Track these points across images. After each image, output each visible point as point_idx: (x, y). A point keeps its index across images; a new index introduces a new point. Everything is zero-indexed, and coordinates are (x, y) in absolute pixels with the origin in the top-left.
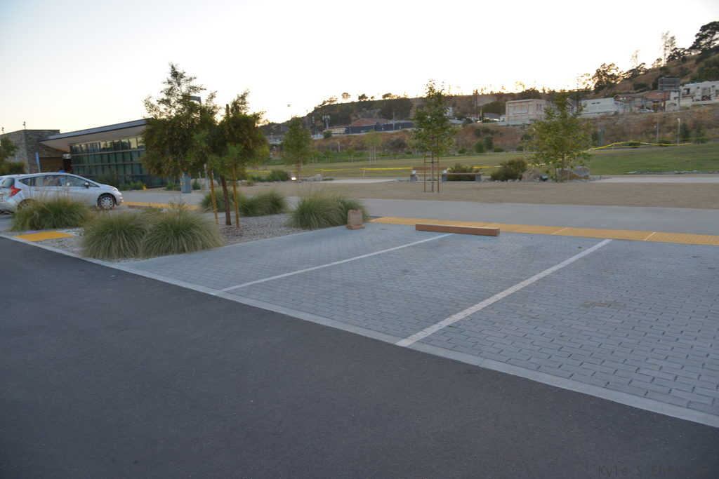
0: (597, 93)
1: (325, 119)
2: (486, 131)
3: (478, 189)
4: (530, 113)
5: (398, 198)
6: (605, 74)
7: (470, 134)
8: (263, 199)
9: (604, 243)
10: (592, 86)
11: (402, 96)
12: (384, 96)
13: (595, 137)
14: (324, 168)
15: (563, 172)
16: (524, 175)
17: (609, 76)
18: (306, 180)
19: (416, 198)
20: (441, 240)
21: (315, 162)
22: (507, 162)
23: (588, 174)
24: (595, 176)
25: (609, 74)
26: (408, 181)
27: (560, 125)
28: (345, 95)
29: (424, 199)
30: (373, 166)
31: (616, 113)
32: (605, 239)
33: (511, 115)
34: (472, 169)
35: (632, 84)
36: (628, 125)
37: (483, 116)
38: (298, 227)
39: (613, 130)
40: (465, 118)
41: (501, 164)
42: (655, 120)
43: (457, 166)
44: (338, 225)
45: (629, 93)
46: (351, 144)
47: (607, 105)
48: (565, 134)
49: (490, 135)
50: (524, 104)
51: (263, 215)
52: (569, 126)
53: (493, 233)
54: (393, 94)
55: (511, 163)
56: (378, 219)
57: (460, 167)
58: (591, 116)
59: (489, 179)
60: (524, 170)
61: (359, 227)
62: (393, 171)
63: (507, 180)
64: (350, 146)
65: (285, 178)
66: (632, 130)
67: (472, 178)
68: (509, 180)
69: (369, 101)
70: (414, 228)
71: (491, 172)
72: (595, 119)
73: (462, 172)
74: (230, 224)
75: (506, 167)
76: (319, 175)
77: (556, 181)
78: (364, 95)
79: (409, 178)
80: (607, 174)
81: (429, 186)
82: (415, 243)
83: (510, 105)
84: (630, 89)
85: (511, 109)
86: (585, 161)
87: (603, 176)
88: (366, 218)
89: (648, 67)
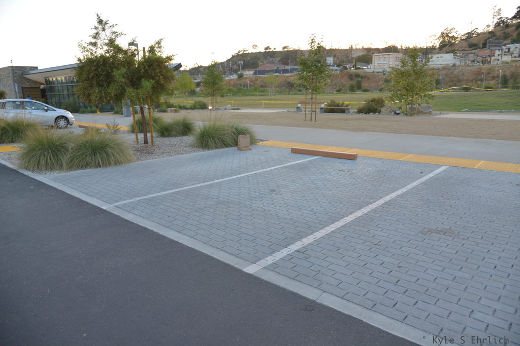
0: (440, 50)
1: (239, 64)
2: (358, 76)
3: (346, 120)
4: (391, 63)
5: (283, 126)
6: (447, 36)
7: (346, 78)
8: (177, 124)
9: (442, 169)
10: (437, 44)
11: (297, 48)
12: (284, 48)
13: (438, 82)
14: (235, 100)
15: (412, 109)
16: (383, 110)
17: (450, 37)
18: (219, 109)
19: (298, 126)
20: (310, 162)
21: (230, 96)
22: (370, 99)
23: (431, 110)
24: (436, 112)
25: (450, 35)
26: (295, 112)
27: (412, 72)
28: (255, 46)
29: (304, 127)
30: (271, 100)
31: (454, 65)
32: (443, 166)
33: (376, 64)
34: (343, 104)
35: (467, 44)
36: (463, 74)
37: (355, 65)
38: (199, 147)
39: (451, 78)
40: (342, 65)
41: (366, 101)
42: (483, 71)
43: (333, 101)
44: (231, 146)
45: (464, 50)
46: (257, 83)
47: (447, 59)
48: (416, 79)
49: (360, 79)
50: (386, 56)
51: (176, 136)
52: (419, 73)
53: (352, 158)
54: (290, 47)
55: (373, 100)
56: (264, 142)
57: (334, 102)
58: (436, 67)
59: (356, 112)
60: (382, 106)
61: (247, 148)
62: (285, 104)
63: (369, 114)
64: (257, 84)
65: (204, 107)
66: (465, 78)
67: (343, 111)
68: (371, 113)
69: (272, 51)
70: (290, 150)
71: (358, 107)
72: (438, 69)
73: (335, 106)
74: (147, 144)
75: (369, 103)
76: (229, 106)
77: (407, 115)
78: (268, 47)
79: (295, 110)
80: (446, 110)
81: (308, 116)
82: (288, 164)
83: (376, 57)
84: (466, 47)
85: (376, 60)
86: (429, 101)
87: (442, 112)
88: (253, 141)
89: (480, 31)
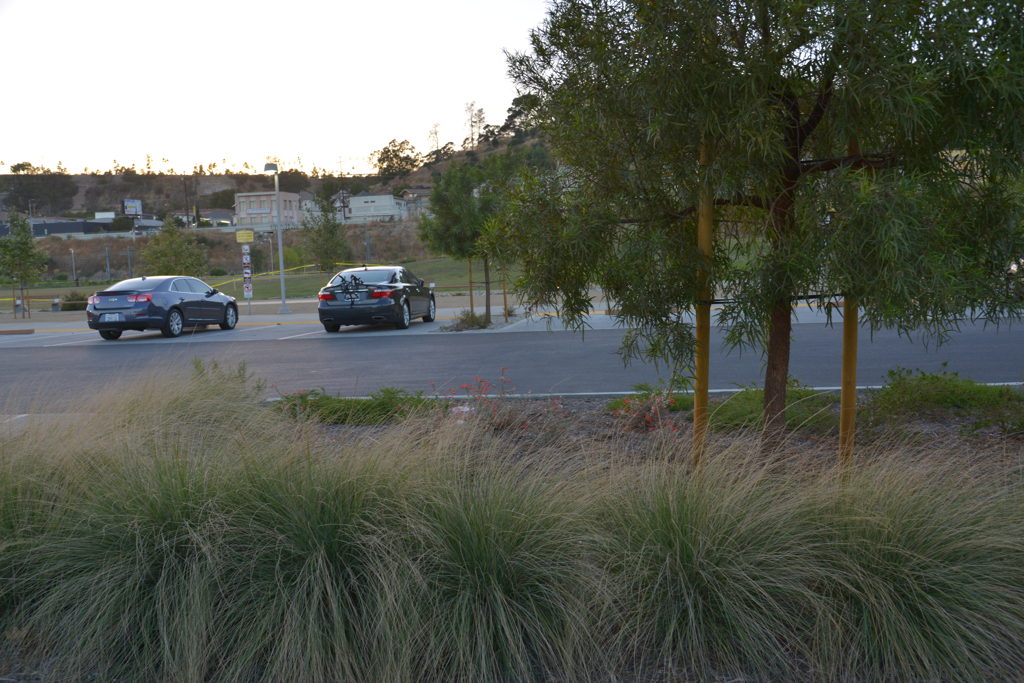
2: (203, 241)
4: (275, 213)
6: (396, 156)
11: (54, 170)
12: (16, 168)
17: (402, 159)
25: (402, 155)
31: (392, 218)
33: (243, 215)
35: (434, 172)
36: (408, 236)
39: (387, 243)
40: (172, 216)
47: (383, 205)
50: (263, 199)
72: (365, 226)
83: (242, 199)
85: (244, 207)
89: (457, 148)
